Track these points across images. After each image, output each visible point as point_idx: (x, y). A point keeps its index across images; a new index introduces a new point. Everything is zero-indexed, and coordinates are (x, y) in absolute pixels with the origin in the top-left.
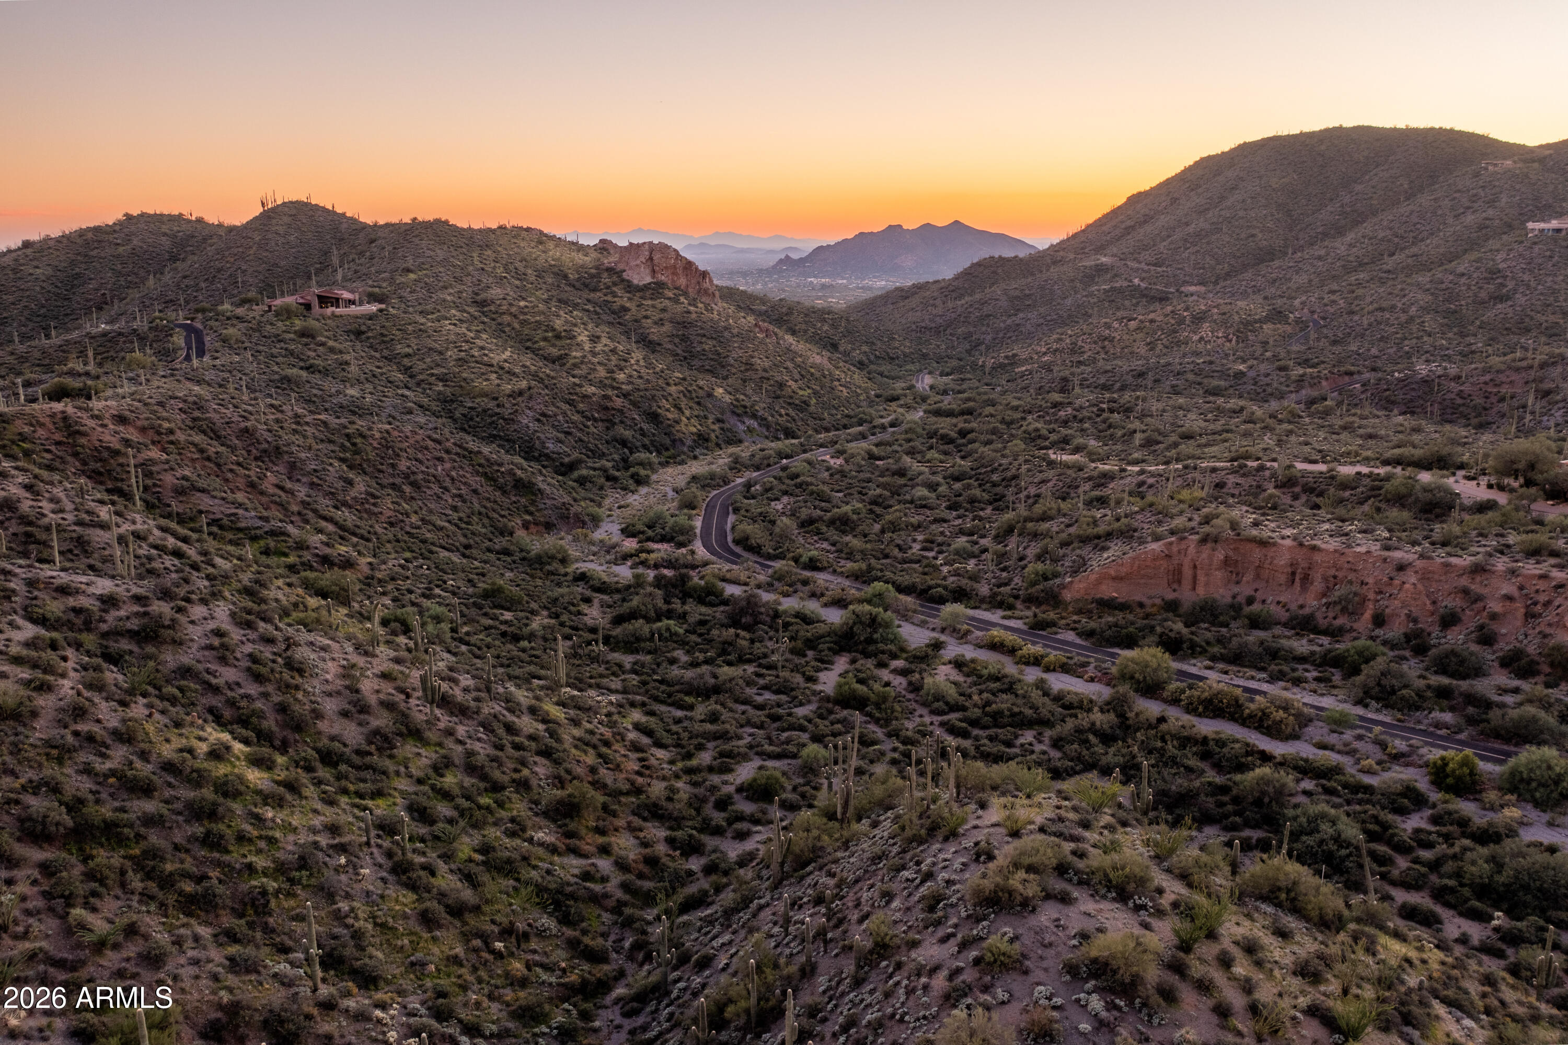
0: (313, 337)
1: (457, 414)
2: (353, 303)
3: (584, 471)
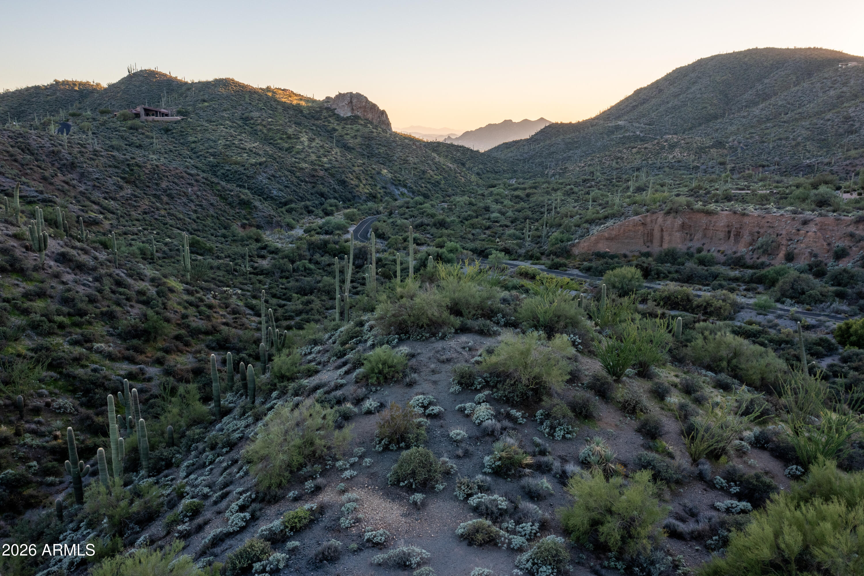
0: (137, 130)
1: (219, 173)
2: (167, 115)
3: (293, 205)
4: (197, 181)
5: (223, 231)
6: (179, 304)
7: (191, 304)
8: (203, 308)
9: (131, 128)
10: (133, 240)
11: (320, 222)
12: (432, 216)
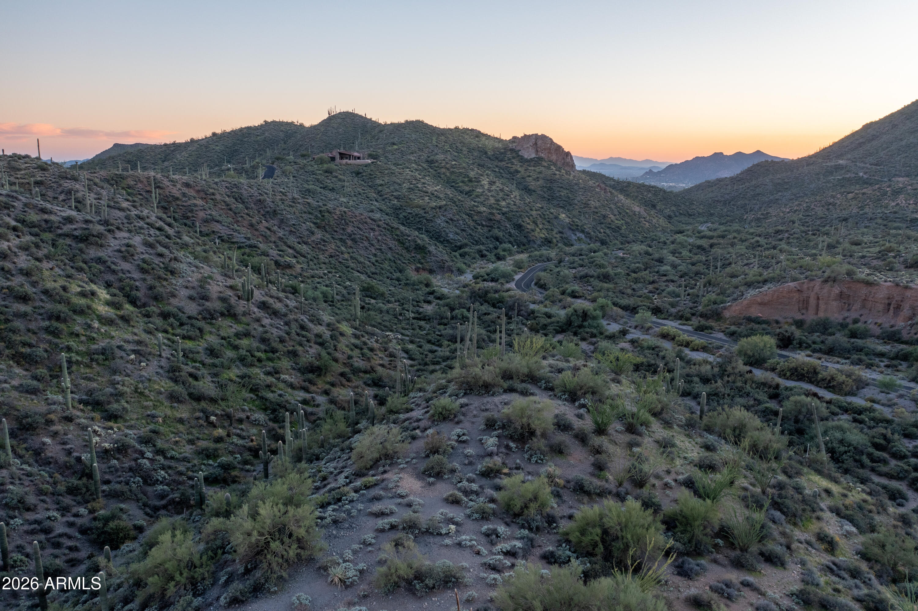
0: (332, 173)
1: (401, 216)
2: (359, 158)
3: (466, 250)
4: (379, 226)
5: (399, 274)
6: (347, 346)
7: (356, 347)
8: (366, 351)
9: (326, 172)
10: (318, 283)
11: (491, 266)
12: (601, 266)
